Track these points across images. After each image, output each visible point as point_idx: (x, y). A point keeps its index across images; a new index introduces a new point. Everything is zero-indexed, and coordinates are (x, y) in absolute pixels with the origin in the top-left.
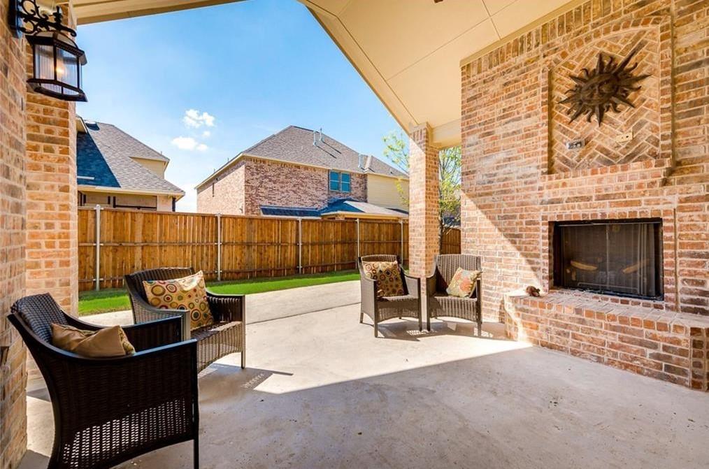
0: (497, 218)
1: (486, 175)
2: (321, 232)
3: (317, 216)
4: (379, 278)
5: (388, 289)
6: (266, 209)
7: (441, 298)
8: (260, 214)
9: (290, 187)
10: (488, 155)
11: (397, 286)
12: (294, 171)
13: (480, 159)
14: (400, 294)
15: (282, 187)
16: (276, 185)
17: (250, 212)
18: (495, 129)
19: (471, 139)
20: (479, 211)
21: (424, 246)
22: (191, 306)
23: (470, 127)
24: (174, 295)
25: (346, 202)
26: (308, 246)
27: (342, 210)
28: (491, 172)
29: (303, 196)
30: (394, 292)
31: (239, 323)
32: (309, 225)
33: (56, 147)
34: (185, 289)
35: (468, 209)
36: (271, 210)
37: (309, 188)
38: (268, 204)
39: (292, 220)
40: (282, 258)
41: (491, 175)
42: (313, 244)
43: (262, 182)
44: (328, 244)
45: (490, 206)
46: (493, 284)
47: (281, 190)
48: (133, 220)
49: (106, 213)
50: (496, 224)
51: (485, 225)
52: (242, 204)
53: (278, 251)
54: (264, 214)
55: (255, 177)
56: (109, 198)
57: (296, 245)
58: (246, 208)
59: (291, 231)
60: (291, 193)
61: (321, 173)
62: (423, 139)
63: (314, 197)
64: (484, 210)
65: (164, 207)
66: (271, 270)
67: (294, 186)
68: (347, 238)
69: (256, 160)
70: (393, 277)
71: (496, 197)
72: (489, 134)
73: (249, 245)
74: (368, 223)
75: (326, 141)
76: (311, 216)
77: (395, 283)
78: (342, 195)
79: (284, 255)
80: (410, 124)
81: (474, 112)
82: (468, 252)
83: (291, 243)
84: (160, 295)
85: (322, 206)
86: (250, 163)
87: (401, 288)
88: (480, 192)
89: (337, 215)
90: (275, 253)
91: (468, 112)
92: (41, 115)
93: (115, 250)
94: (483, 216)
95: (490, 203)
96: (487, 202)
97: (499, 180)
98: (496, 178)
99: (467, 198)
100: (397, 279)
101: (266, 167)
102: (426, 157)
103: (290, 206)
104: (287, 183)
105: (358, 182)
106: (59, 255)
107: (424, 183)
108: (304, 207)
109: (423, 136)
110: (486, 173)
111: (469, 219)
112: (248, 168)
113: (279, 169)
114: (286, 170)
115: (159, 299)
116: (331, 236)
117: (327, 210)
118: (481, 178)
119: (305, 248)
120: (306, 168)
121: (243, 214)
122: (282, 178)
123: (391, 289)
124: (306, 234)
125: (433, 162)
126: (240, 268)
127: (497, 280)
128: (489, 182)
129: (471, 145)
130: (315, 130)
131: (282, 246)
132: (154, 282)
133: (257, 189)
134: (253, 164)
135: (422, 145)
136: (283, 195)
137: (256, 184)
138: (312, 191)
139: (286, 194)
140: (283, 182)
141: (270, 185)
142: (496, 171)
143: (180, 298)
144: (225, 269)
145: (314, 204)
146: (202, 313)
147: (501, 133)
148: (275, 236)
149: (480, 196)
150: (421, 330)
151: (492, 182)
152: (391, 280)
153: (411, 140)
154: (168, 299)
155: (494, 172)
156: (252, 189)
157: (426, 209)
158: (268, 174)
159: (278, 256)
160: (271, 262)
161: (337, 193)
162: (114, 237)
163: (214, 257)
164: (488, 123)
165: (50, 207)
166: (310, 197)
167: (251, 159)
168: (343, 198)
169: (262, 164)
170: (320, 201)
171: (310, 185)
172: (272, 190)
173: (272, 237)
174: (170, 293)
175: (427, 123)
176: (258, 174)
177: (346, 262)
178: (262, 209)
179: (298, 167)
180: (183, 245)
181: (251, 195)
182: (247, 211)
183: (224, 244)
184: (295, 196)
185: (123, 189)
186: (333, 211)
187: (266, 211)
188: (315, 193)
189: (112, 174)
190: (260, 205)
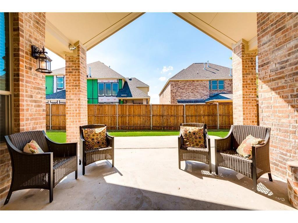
0: (290, 97)
1: (279, 63)
2: (196, 111)
3: (203, 102)
4: (188, 136)
5: (193, 143)
6: (179, 101)
7: (224, 154)
8: (177, 103)
9: (190, 90)
10: (279, 47)
11: (200, 142)
12: (192, 83)
13: (273, 52)
14: (201, 147)
15: (186, 91)
16: (183, 90)
17: (173, 103)
18: (286, 23)
19: (265, 39)
20: (273, 92)
21: (242, 118)
22: (97, 139)
23: (264, 31)
24: (91, 134)
25: (220, 95)
26: (189, 117)
27: (216, 99)
28: (283, 60)
29: (196, 94)
30: (197, 145)
31: (110, 148)
32: (189, 107)
33: (77, 87)
34: (96, 133)
35: (264, 92)
36: (181, 101)
37: (199, 90)
38: (180, 99)
39: (181, 105)
40: (177, 122)
41: (283, 62)
42: (191, 116)
43: (177, 90)
44: (200, 116)
45: (283, 87)
46: (287, 151)
47: (185, 92)
48: (126, 107)
49: (119, 106)
50: (289, 102)
51: (279, 103)
52: (170, 100)
53: (175, 119)
54: (178, 103)
55: (175, 88)
56: (132, 101)
57: (183, 116)
58: (171, 101)
59: (181, 110)
60: (190, 93)
61: (205, 82)
62: (240, 50)
63: (202, 94)
64: (277, 91)
65: (145, 103)
66: (172, 127)
67: (192, 90)
68: (211, 113)
69: (175, 81)
70: (197, 136)
71: (288, 79)
72: (280, 30)
73: (163, 116)
74: (225, 105)
75: (211, 66)
76: (200, 103)
77: (198, 140)
78: (219, 91)
79: (178, 120)
80: (232, 44)
81: (267, 17)
82: (265, 124)
83: (181, 115)
84: (86, 134)
85: (206, 97)
86: (172, 83)
87: (202, 143)
88: (274, 77)
89: (213, 102)
90: (173, 119)
91: (261, 21)
92: (74, 79)
93: (122, 117)
94: (277, 96)
95: (282, 85)
96: (280, 85)
97: (291, 65)
98: (288, 63)
99: (263, 84)
100: (200, 138)
101: (179, 83)
102: (243, 61)
103: (190, 99)
104: (188, 89)
105: (229, 84)
106: (78, 119)
107: (242, 78)
108: (197, 99)
109: (240, 48)
110: (279, 61)
111: (265, 99)
112: (172, 85)
113: (184, 83)
114: (188, 84)
115: (86, 135)
116: (202, 112)
117: (209, 99)
118: (274, 66)
119: (188, 118)
120: (198, 81)
121: (170, 104)
122: (186, 87)
123: (195, 144)
124: (188, 111)
125: (250, 63)
126: (159, 125)
127: (291, 148)
128: (282, 68)
129: (264, 44)
130: (204, 63)
131: (176, 117)
132: (86, 129)
133: (175, 93)
134: (174, 83)
135: (240, 54)
136: (187, 94)
137: (175, 91)
138: (201, 91)
139: (188, 94)
140: (186, 89)
141: (181, 91)
142: (288, 58)
143: (93, 135)
144: (154, 125)
145: (202, 97)
146: (101, 142)
147: (292, 25)
148: (173, 112)
149: (274, 80)
150: (211, 172)
151: (285, 68)
152: (196, 138)
153: (233, 53)
154: (89, 135)
155: (285, 59)
156: (173, 93)
157: (243, 95)
158: (180, 86)
159: (175, 121)
160: (172, 123)
161: (216, 91)
162: (121, 113)
163: (150, 121)
164: (279, 22)
165: (76, 105)
166: (200, 94)
167: (173, 81)
168: (219, 93)
169: (177, 82)
170: (205, 95)
171: (200, 88)
172: (182, 92)
173: (172, 113)
174: (90, 134)
175: (243, 39)
176: (176, 87)
177: (211, 125)
178: (178, 101)
179: (194, 81)
180: (140, 116)
181: (173, 96)
182: (172, 102)
183: (153, 116)
184: (193, 94)
185: (133, 98)
186: (211, 100)
187: (179, 102)
188: (203, 92)
189: (131, 93)
190: (177, 100)
